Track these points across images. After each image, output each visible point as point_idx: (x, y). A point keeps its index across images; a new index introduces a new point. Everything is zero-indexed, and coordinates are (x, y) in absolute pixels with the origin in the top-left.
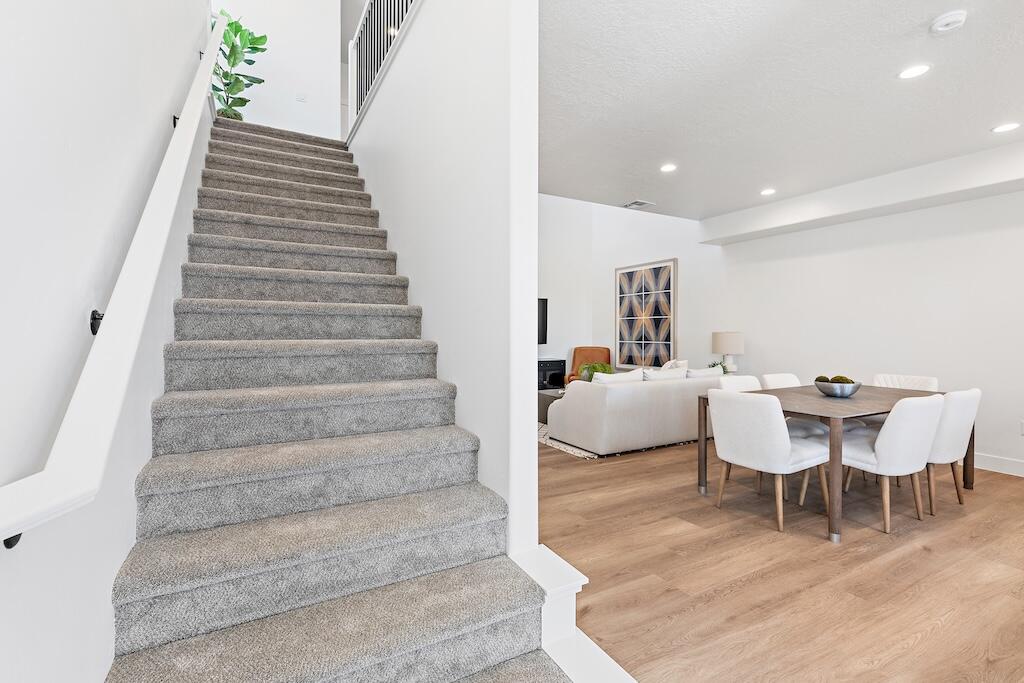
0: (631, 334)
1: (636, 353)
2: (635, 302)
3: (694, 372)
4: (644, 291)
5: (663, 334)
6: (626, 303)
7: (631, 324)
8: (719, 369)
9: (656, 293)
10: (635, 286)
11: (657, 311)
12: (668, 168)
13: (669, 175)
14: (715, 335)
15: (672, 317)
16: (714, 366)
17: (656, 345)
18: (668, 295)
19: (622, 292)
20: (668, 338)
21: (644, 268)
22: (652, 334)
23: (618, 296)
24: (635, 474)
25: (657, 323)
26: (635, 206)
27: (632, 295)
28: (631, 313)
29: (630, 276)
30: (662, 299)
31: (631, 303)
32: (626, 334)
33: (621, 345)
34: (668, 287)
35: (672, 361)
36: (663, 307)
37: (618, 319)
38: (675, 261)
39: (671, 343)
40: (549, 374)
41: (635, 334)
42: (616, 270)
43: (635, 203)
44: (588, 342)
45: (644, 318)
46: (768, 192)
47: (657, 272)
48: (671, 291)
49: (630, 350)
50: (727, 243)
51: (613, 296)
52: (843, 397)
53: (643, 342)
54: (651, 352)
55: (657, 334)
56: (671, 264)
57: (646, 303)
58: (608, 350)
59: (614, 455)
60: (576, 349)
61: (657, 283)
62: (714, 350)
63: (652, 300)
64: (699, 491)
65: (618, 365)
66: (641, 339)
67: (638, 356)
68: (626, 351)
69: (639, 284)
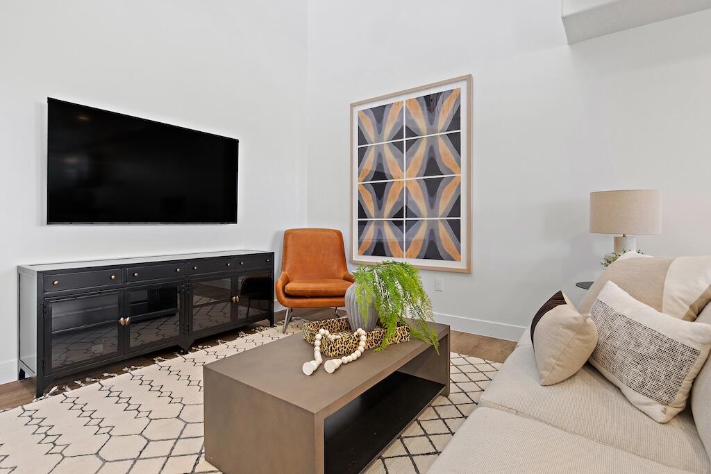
0: (380, 207)
1: (389, 234)
2: (389, 155)
4: (405, 138)
5: (445, 205)
6: (371, 156)
7: (380, 191)
9: (432, 133)
10: (388, 129)
11: (432, 166)
15: (463, 175)
17: (431, 223)
18: (455, 138)
19: (362, 140)
20: (456, 212)
21: (404, 98)
22: (421, 205)
23: (356, 147)
25: (432, 188)
27: (382, 144)
28: (380, 172)
29: (379, 114)
30: (444, 147)
31: (380, 157)
32: (370, 208)
33: (362, 225)
34: (455, 124)
36: (446, 160)
37: (357, 183)
38: (468, 79)
39: (462, 218)
40: (240, 280)
41: (389, 207)
42: (353, 106)
44: (302, 223)
45: (406, 179)
47: (430, 102)
48: (462, 130)
49: (380, 232)
51: (345, 148)
53: (405, 219)
54: (421, 234)
55: (432, 205)
56: (463, 86)
57: (411, 155)
58: (340, 234)
60: (288, 234)
61: (432, 121)
63: (422, 149)
65: (357, 257)
66: (400, 214)
67: (394, 243)
68: (370, 233)
69: (396, 125)
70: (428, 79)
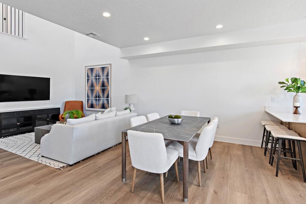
0: (92, 95)
1: (94, 102)
2: (94, 81)
3: (119, 113)
4: (97, 77)
5: (106, 95)
6: (90, 81)
7: (92, 91)
8: (128, 111)
9: (103, 78)
10: (94, 74)
11: (103, 85)
12: (106, 15)
13: (107, 18)
14: (126, 96)
15: (109, 88)
16: (126, 109)
17: (103, 100)
18: (108, 79)
19: (88, 77)
20: (108, 97)
21: (98, 67)
22: (101, 95)
23: (87, 78)
24: (89, 175)
25: (103, 91)
26: (91, 35)
27: (93, 78)
28: (92, 86)
29: (92, 70)
30: (105, 80)
31: (92, 81)
32: (90, 95)
33: (88, 100)
34: (108, 75)
35: (109, 109)
36: (106, 84)
37: (87, 88)
38: (110, 65)
39: (109, 99)
41: (94, 95)
42: (86, 67)
43: (92, 33)
44: (72, 98)
45: (98, 88)
46: (146, 39)
47: (103, 69)
48: (109, 77)
49: (92, 102)
50: (130, 59)
51: (84, 78)
52: (178, 124)
53: (97, 98)
54: (101, 102)
55: (103, 95)
56: (109, 66)
57: (99, 82)
58: (82, 102)
59: (79, 162)
60: (66, 103)
61: (103, 74)
62: (126, 102)
63: (101, 80)
64: (122, 181)
65: (87, 109)
66: (96, 97)
67: (95, 105)
68: (90, 102)
69: (96, 73)
70: (103, 63)
